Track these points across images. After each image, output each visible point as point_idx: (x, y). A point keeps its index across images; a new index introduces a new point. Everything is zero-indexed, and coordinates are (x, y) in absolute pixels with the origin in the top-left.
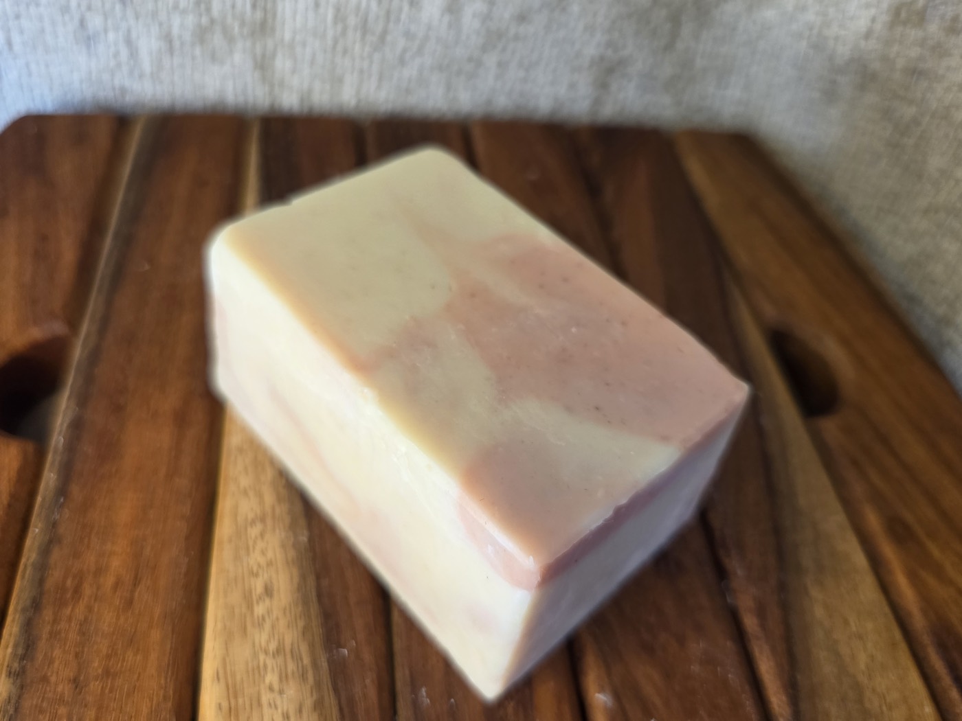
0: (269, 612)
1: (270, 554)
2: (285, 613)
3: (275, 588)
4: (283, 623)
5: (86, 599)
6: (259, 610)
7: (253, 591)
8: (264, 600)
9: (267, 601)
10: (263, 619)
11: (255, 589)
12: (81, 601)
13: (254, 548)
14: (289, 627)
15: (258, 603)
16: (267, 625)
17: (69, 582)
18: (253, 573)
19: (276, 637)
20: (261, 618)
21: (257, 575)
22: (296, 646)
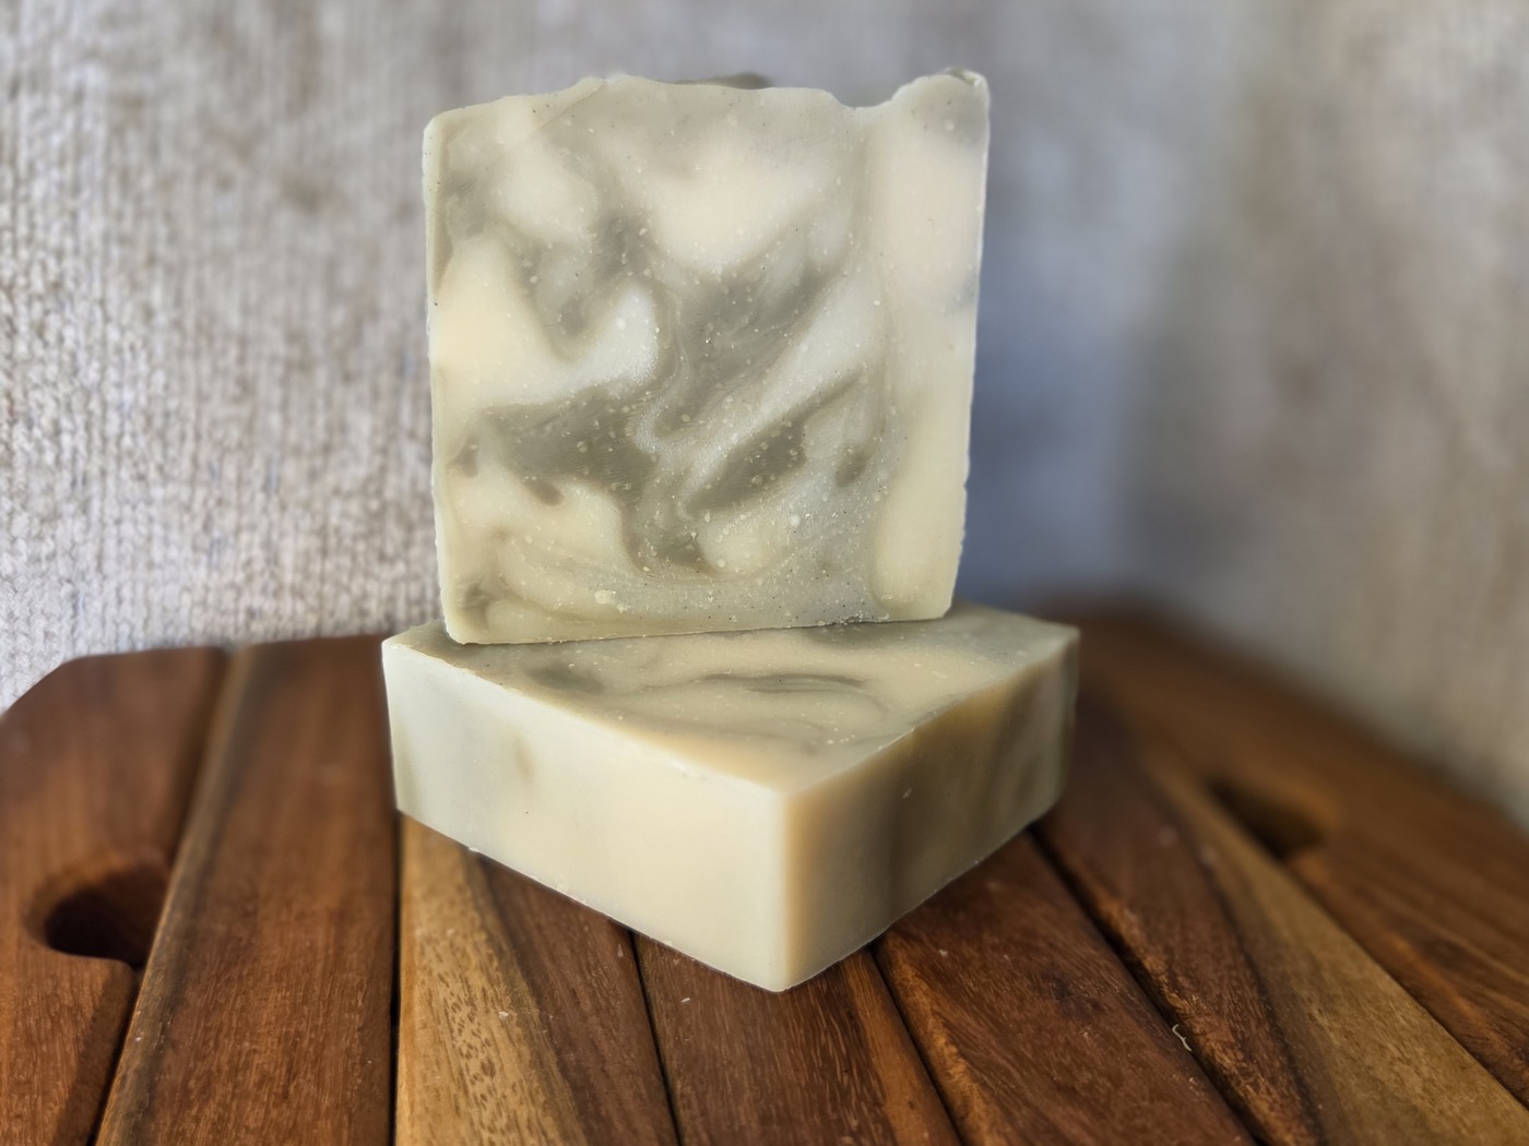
0: (492, 1090)
1: (485, 1035)
2: (514, 1091)
3: (497, 1067)
4: (513, 1101)
5: (218, 1098)
6: (477, 1089)
7: (465, 1072)
8: (482, 1080)
9: (487, 1079)
10: (483, 1097)
11: (468, 1070)
12: (211, 1102)
13: (460, 1031)
14: (521, 1103)
15: (473, 1083)
16: (491, 1104)
17: (192, 1083)
18: (462, 1054)
19: (504, 1114)
20: (479, 1097)
21: (468, 1056)
22: (534, 1121)
